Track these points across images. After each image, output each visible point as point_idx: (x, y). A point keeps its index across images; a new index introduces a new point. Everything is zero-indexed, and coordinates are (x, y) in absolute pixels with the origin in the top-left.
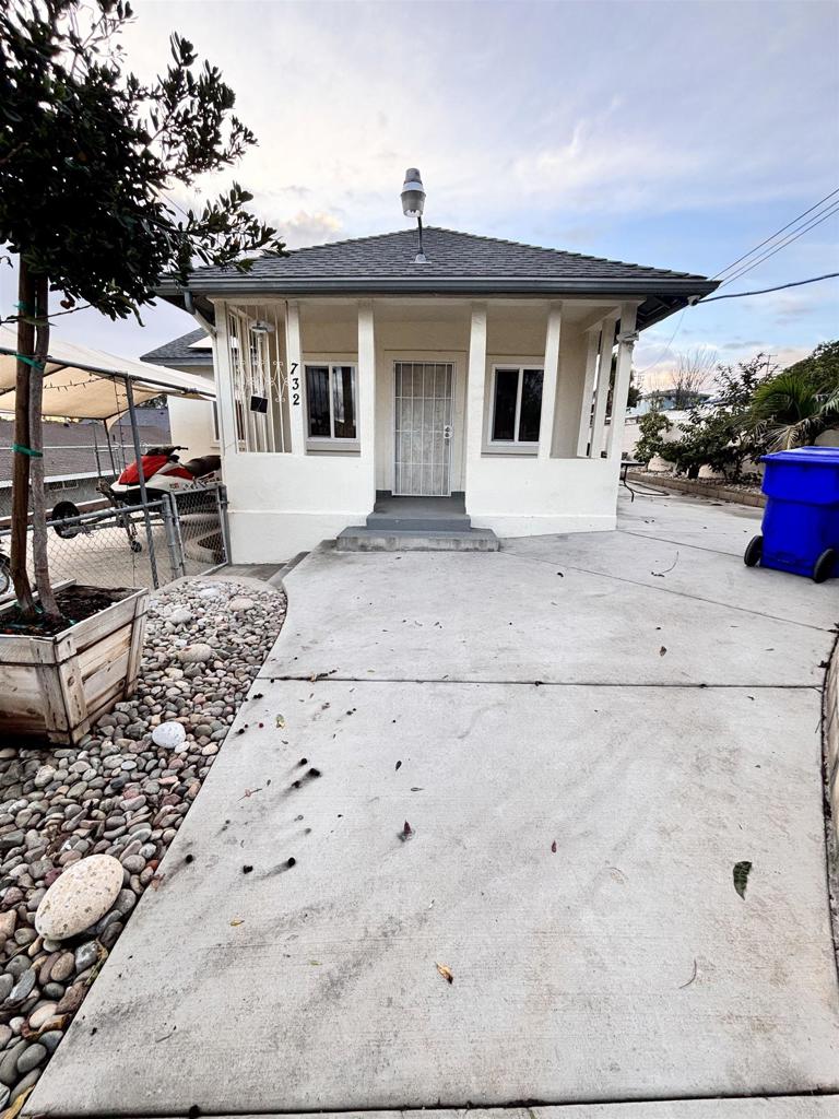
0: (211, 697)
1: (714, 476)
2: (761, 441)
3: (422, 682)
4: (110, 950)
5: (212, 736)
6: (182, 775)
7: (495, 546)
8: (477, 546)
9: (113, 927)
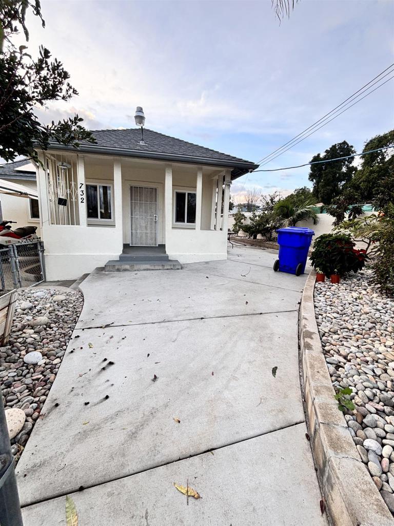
0: (52, 339)
1: (263, 238)
2: (278, 225)
3: (154, 323)
4: (24, 446)
5: (57, 355)
6: (44, 374)
7: (180, 267)
8: (172, 267)
9: (24, 437)
